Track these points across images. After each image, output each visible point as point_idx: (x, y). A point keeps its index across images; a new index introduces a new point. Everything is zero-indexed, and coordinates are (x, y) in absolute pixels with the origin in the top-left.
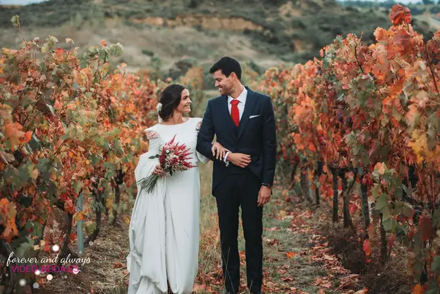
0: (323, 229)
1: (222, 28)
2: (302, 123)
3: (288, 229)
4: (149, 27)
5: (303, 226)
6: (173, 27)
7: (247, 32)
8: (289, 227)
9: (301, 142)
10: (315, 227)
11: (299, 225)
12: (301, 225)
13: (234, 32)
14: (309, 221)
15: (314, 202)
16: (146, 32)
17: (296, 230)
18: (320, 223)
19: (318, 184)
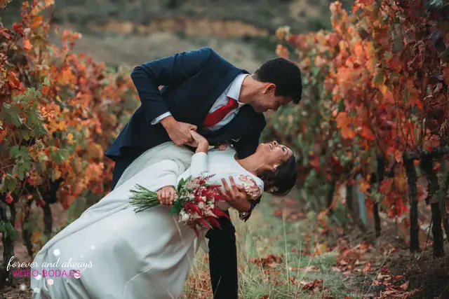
0: (393, 266)
1: (213, 34)
2: (350, 92)
3: (335, 269)
4: (114, 35)
5: (357, 262)
6: (147, 34)
7: (247, 39)
8: (334, 266)
9: (349, 126)
10: (378, 264)
11: (352, 262)
12: (355, 261)
13: (230, 39)
14: (368, 256)
15: (372, 229)
16: (109, 41)
17: (346, 270)
18: (386, 257)
19: (378, 196)
